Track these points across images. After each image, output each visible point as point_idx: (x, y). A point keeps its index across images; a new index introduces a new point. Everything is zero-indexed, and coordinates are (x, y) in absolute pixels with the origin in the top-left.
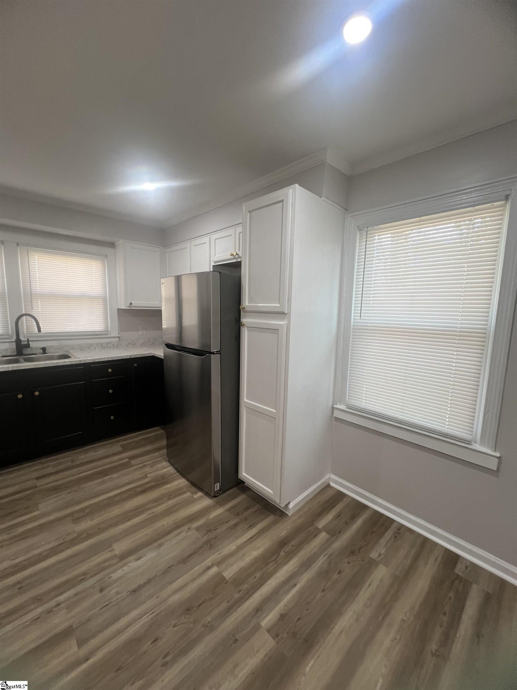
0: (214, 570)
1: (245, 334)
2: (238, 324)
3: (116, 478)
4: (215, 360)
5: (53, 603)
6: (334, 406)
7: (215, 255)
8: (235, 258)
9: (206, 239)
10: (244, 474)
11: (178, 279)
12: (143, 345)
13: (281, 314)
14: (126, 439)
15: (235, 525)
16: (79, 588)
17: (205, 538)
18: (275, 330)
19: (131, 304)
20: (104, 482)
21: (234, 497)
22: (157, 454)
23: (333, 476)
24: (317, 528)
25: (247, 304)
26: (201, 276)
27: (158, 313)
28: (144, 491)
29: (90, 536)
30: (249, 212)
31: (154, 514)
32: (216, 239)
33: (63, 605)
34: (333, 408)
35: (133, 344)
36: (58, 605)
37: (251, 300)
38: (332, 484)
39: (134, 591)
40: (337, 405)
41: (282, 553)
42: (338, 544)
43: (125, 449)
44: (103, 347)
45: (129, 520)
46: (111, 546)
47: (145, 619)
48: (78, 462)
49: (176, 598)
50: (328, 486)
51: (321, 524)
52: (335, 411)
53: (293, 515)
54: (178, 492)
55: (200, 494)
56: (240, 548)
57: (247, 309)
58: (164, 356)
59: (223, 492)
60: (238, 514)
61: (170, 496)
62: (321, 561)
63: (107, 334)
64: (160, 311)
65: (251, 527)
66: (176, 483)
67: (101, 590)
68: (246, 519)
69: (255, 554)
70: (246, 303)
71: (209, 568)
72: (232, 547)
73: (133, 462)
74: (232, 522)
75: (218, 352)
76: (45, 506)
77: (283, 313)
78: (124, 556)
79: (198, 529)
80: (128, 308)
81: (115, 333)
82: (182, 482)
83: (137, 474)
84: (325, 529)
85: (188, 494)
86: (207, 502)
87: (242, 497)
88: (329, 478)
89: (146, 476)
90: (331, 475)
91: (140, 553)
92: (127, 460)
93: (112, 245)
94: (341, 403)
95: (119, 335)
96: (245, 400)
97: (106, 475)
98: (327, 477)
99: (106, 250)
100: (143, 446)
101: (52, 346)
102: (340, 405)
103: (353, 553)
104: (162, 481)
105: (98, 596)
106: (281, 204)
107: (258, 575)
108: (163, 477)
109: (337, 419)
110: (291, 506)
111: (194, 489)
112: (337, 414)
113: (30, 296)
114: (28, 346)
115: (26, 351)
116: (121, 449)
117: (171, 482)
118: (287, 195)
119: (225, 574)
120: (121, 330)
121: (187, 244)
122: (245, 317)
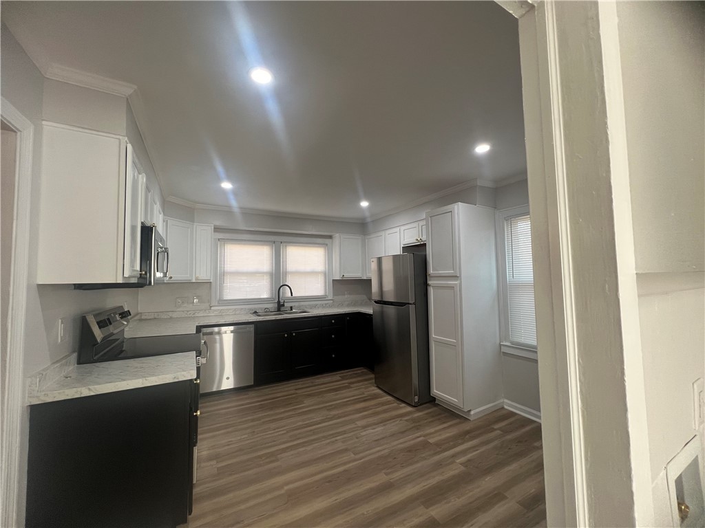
1: (431, 292)
2: (426, 285)
3: (345, 393)
4: (412, 308)
5: (334, 439)
6: (501, 343)
7: (405, 240)
8: (419, 242)
9: (397, 229)
10: (435, 391)
11: (380, 260)
12: (348, 306)
13: (455, 277)
14: (342, 373)
15: (432, 421)
16: (345, 436)
17: (413, 425)
18: (452, 288)
19: (343, 276)
20: (337, 395)
21: (429, 408)
22: (366, 383)
23: (506, 401)
24: (493, 428)
26: (395, 257)
27: (369, 281)
28: (365, 401)
29: (339, 417)
30: (430, 217)
32: (404, 230)
33: (339, 441)
34: (500, 345)
35: (341, 305)
36: (336, 440)
37: (434, 269)
38: (506, 407)
39: (376, 440)
40: (503, 342)
41: (467, 437)
42: (509, 437)
43: (343, 378)
44: (323, 306)
46: (354, 423)
47: (386, 451)
48: (316, 383)
49: (402, 446)
50: (503, 408)
51: (496, 427)
52: (502, 347)
54: (388, 403)
55: (403, 405)
56: (436, 432)
57: (432, 275)
58: (373, 312)
59: (420, 405)
60: (433, 416)
61: (383, 404)
62: (496, 443)
63: (325, 298)
64: (371, 280)
65: (444, 423)
66: (385, 398)
67: (358, 438)
68: (439, 419)
69: (448, 435)
70: (431, 271)
71: (418, 437)
72: (432, 430)
73: (352, 386)
74: (431, 419)
75: (414, 304)
76: (308, 402)
77: (456, 276)
78: (365, 427)
79: (406, 420)
80: (342, 279)
81: (330, 297)
82: (389, 398)
83: (356, 392)
84: (500, 429)
85: (395, 404)
86: (409, 409)
87: (434, 409)
88: (503, 403)
89: (363, 394)
90: (504, 400)
91: (374, 427)
93: (331, 237)
95: (333, 298)
96: (433, 336)
98: (502, 401)
99: (327, 241)
100: (355, 377)
101: (294, 306)
102: (505, 342)
103: (519, 442)
104: (375, 397)
105: (356, 440)
106: (450, 213)
107: (452, 443)
108: (375, 394)
109: (505, 354)
110: (472, 413)
111: (398, 402)
112: (504, 350)
113: (286, 273)
114: (283, 305)
115: (282, 309)
116: (340, 378)
117: (381, 397)
118: (454, 208)
119: (429, 441)
120: (334, 295)
121: (382, 233)
122: (430, 280)
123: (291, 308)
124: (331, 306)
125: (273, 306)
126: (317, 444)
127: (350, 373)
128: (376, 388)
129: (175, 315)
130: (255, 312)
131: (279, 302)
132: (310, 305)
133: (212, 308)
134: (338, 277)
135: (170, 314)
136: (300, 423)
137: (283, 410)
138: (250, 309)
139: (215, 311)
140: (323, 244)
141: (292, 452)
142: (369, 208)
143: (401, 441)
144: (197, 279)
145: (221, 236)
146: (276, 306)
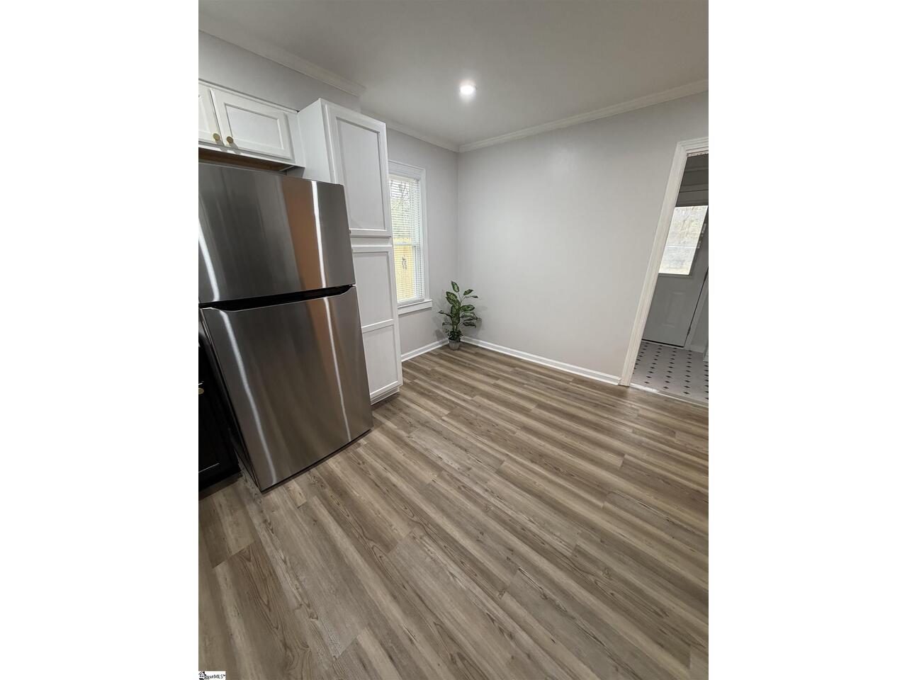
0: (445, 419)
5: (486, 495)
13: (388, 238)
18: (384, 253)
33: (485, 487)
36: (486, 490)
39: (466, 451)
46: (429, 484)
49: (465, 429)
67: (469, 469)
106: (376, 134)
118: (382, 129)
126: (510, 512)
141: (548, 537)
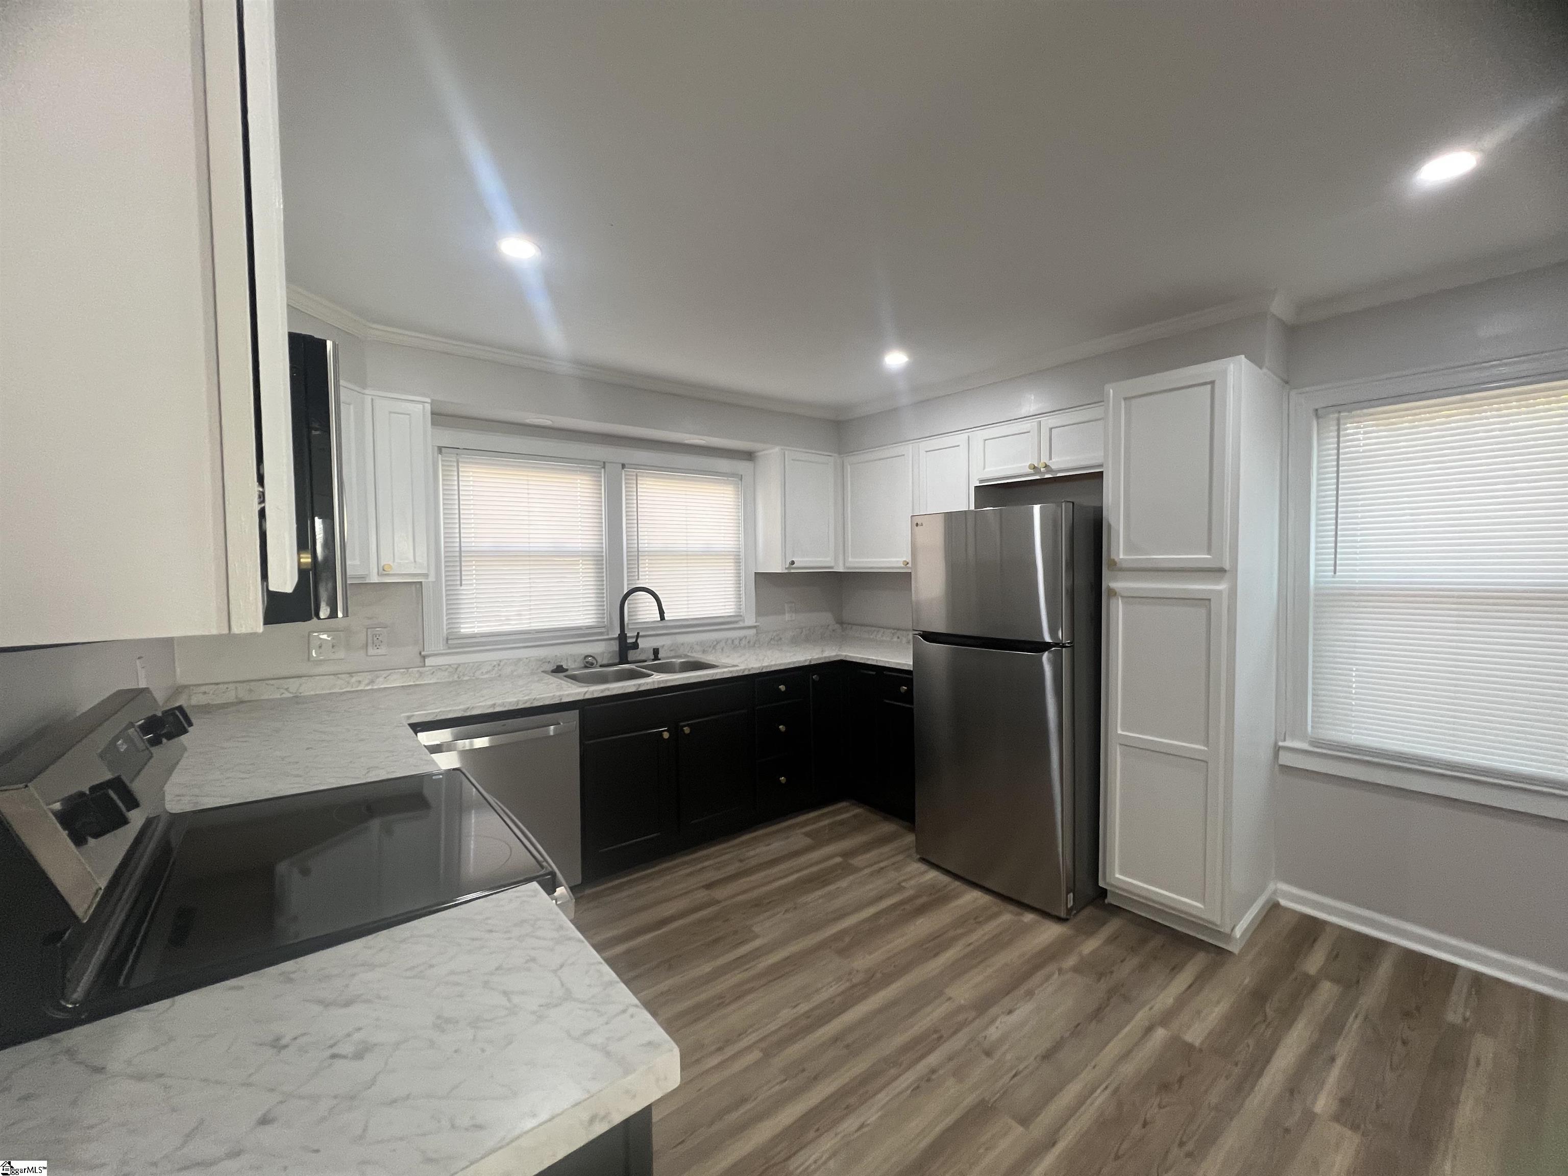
0: (1160, 1034)
1: (1117, 611)
5: (922, 1067)
6: (1281, 744)
7: (984, 468)
8: (1040, 472)
9: (961, 438)
10: (1119, 877)
15: (1143, 967)
17: (1104, 986)
18: (1204, 601)
19: (793, 563)
23: (1283, 887)
24: (1307, 976)
25: (1121, 557)
28: (920, 911)
30: (1125, 399)
31: (971, 947)
32: (985, 440)
33: (942, 1072)
34: (1277, 750)
35: (776, 641)
36: (932, 1072)
37: (1131, 547)
38: (1283, 902)
39: (1046, 1057)
40: (1285, 740)
41: (1270, 1013)
42: (1369, 1001)
43: (818, 839)
45: (936, 955)
46: (941, 993)
48: (753, 862)
49: (1128, 1069)
50: (1279, 905)
51: (1310, 966)
52: (1281, 753)
53: (1244, 951)
54: (985, 913)
55: (1029, 917)
56: (1181, 1002)
57: (1124, 565)
58: (914, 664)
59: (1076, 914)
60: (1133, 950)
61: (976, 917)
62: (1355, 1025)
63: (736, 622)
65: (1175, 970)
66: (969, 897)
67: (988, 1054)
68: (1154, 957)
69: (1218, 1010)
70: (1119, 553)
71: (1149, 1030)
72: (1166, 999)
73: (856, 861)
74: (1136, 961)
75: (1072, 645)
76: (764, 929)
77: (1222, 570)
78: (980, 1008)
79: (1075, 970)
80: (786, 571)
81: (750, 620)
82: (972, 898)
83: (878, 885)
84: (1324, 973)
85: (1008, 916)
86: (1054, 929)
88: (1275, 892)
89: (902, 886)
90: (1278, 885)
91: (1005, 1004)
92: (838, 860)
93: (749, 456)
94: (1294, 737)
95: (756, 622)
96: (1120, 732)
97: (825, 883)
98: (1273, 887)
99: (742, 466)
101: (663, 646)
102: (1292, 741)
103: (1408, 1014)
104: (939, 895)
105: (989, 1062)
106: (1209, 387)
107: (1250, 1042)
108: (933, 887)
109: (1286, 769)
110: (1237, 934)
111: (1010, 907)
112: (1285, 759)
113: (636, 556)
114: (635, 646)
115: (632, 655)
116: (808, 841)
117: (957, 896)
118: (1224, 373)
119: (1189, 1037)
120: (759, 613)
121: (908, 449)
122: (1115, 579)
123: (656, 652)
124: (752, 645)
125: (602, 649)
127: (826, 822)
128: (922, 867)
129: (308, 688)
130: (559, 670)
131: (622, 637)
132: (701, 643)
133: (428, 662)
134: (777, 567)
135: (293, 685)
136: (787, 1014)
137: (707, 968)
138: (544, 661)
139: (439, 668)
140: (733, 475)
142: (908, 372)
143: (1114, 1048)
144: (382, 572)
145: (448, 437)
146: (615, 646)
